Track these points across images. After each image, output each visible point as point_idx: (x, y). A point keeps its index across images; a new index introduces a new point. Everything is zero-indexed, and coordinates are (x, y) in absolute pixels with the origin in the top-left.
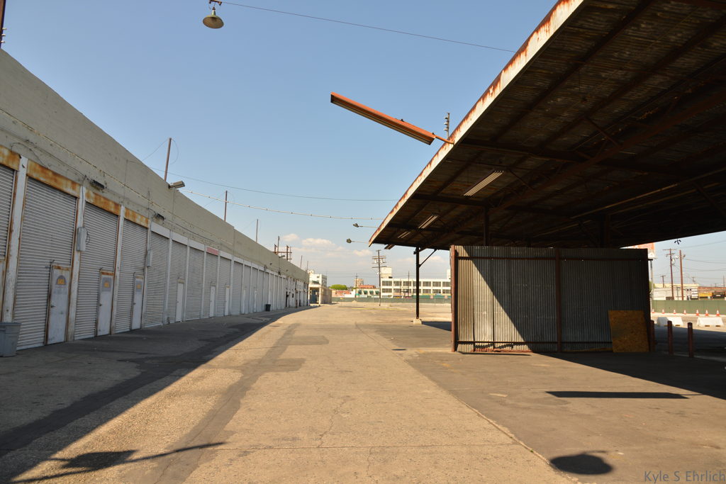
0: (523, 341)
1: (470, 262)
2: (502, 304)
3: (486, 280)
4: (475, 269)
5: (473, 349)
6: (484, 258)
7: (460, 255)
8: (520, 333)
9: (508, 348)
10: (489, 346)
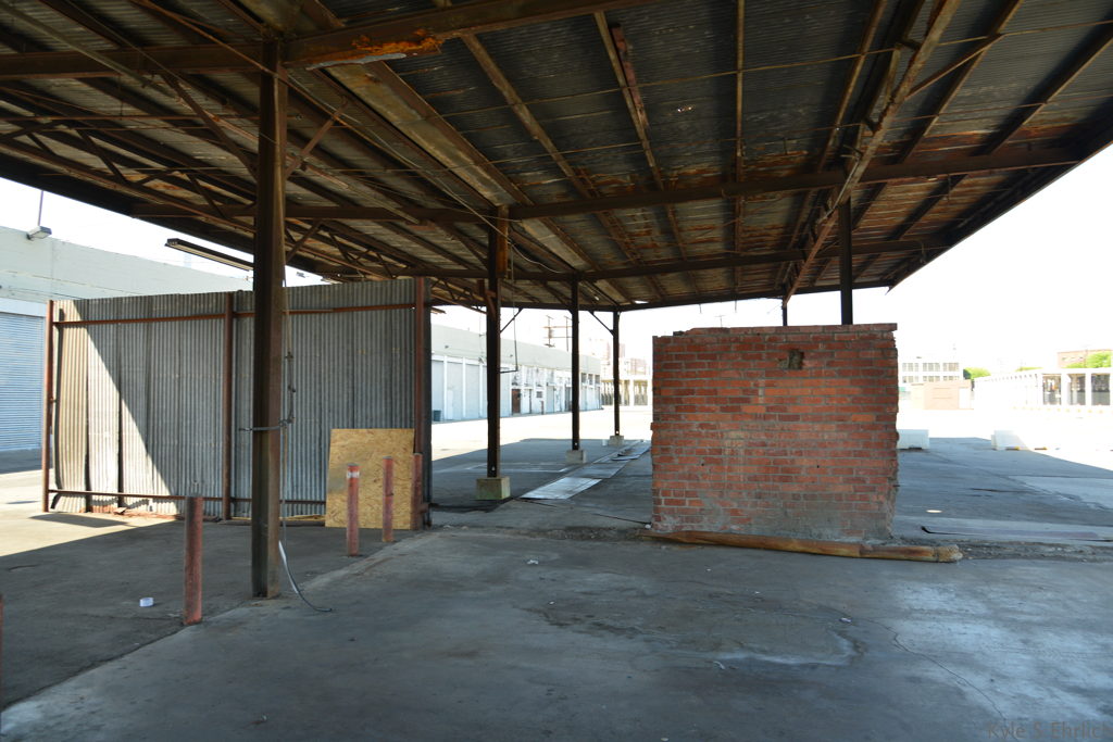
0: (168, 494)
1: (83, 331)
2: (135, 417)
3: (108, 367)
4: (91, 344)
5: (83, 506)
6: (106, 322)
7: (68, 319)
8: (164, 475)
9: (143, 508)
10: (111, 502)
